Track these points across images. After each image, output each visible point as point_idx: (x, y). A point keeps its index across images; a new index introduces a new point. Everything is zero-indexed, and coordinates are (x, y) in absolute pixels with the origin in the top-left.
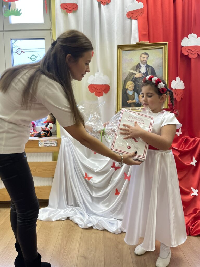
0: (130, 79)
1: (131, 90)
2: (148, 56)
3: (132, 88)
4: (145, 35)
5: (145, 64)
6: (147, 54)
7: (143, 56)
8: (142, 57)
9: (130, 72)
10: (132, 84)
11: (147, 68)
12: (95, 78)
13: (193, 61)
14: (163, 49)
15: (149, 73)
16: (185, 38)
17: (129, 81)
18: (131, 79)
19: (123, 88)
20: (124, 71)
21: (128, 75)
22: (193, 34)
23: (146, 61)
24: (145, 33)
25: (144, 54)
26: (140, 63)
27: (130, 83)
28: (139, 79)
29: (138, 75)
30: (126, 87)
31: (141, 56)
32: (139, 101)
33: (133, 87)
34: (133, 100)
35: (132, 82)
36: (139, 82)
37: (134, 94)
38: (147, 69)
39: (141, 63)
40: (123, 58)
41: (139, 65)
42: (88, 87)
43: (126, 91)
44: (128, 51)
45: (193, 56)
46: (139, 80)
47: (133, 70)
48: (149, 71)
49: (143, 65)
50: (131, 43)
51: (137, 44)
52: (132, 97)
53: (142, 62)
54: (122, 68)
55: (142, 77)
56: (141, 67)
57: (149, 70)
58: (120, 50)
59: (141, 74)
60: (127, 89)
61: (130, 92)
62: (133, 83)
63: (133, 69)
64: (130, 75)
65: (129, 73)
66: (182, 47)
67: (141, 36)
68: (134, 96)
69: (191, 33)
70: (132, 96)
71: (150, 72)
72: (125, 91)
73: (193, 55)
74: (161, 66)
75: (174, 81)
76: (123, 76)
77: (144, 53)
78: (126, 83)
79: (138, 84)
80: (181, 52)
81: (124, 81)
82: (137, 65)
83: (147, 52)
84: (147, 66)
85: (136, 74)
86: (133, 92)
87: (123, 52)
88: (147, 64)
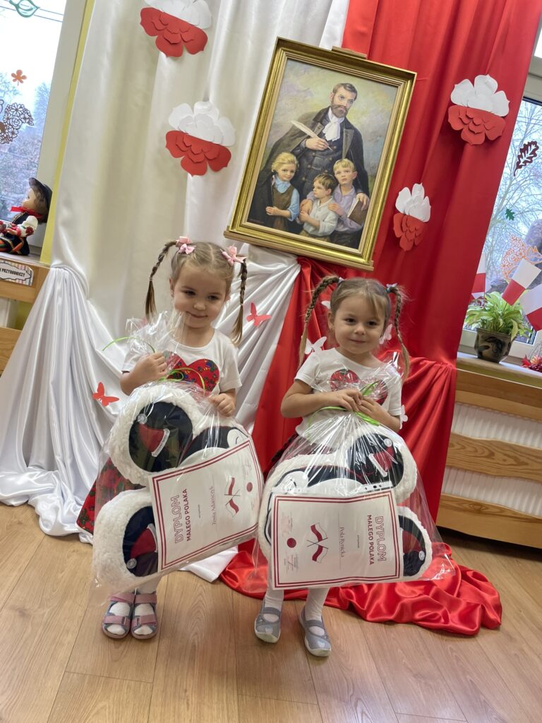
0: (289, 145)
1: (285, 179)
2: (355, 98)
3: (288, 173)
4: (363, 34)
5: (342, 117)
6: (352, 89)
7: (342, 91)
8: (337, 95)
9: (294, 126)
10: (293, 162)
11: (344, 130)
12: (193, 117)
13: (468, 150)
14: (401, 88)
15: (346, 144)
16: (467, 82)
17: (286, 151)
18: (294, 147)
19: (264, 165)
20: (279, 119)
21: (287, 134)
22: (488, 76)
23: (347, 110)
24: (363, 29)
25: (345, 88)
26: (327, 110)
27: (287, 157)
28: (314, 154)
29: (313, 143)
30: (274, 166)
31: (335, 91)
32: (299, 216)
33: (292, 172)
34: (285, 208)
35: (293, 158)
36: (311, 164)
37: (289, 192)
38: (342, 133)
39: (332, 109)
40: (285, 80)
41: (322, 115)
42: (165, 135)
43: (269, 179)
44: (305, 66)
45: (473, 139)
46: (314, 157)
47: (305, 124)
48: (346, 140)
49: (334, 117)
50: (319, 45)
51: (333, 50)
52: (284, 200)
53: (333, 107)
54: (275, 109)
55: (325, 150)
56: (329, 121)
57: (347, 136)
58: (282, 54)
59: (324, 141)
60: (275, 173)
61: (281, 185)
62: (296, 162)
63: (304, 120)
64: (292, 136)
65: (291, 130)
66: (451, 104)
67: (351, 34)
68: (287, 198)
69: (484, 74)
70: (285, 196)
71: (349, 144)
72: (267, 177)
73: (472, 135)
74: (380, 136)
75: (406, 190)
76: (271, 133)
77: (344, 85)
78: (275, 155)
79: (309, 166)
80: (446, 117)
81: (272, 147)
82: (320, 113)
83: (354, 85)
84: (346, 125)
85: (309, 137)
86: (289, 185)
87: (290, 62)
88: (346, 119)
